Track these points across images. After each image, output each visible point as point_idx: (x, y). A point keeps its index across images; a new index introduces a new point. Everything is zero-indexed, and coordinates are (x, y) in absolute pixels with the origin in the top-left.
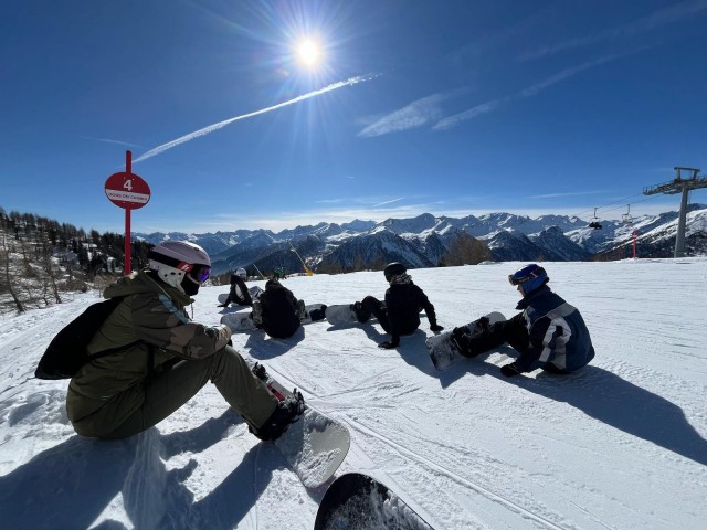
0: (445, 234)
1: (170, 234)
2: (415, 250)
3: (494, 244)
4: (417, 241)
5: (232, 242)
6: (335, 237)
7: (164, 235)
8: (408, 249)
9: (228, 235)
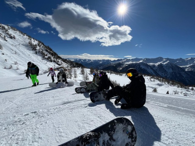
0: (165, 64)
1: (88, 60)
2: (152, 69)
3: (189, 69)
4: (154, 66)
5: (101, 63)
6: (127, 63)
7: (86, 60)
8: (149, 68)
9: (100, 61)
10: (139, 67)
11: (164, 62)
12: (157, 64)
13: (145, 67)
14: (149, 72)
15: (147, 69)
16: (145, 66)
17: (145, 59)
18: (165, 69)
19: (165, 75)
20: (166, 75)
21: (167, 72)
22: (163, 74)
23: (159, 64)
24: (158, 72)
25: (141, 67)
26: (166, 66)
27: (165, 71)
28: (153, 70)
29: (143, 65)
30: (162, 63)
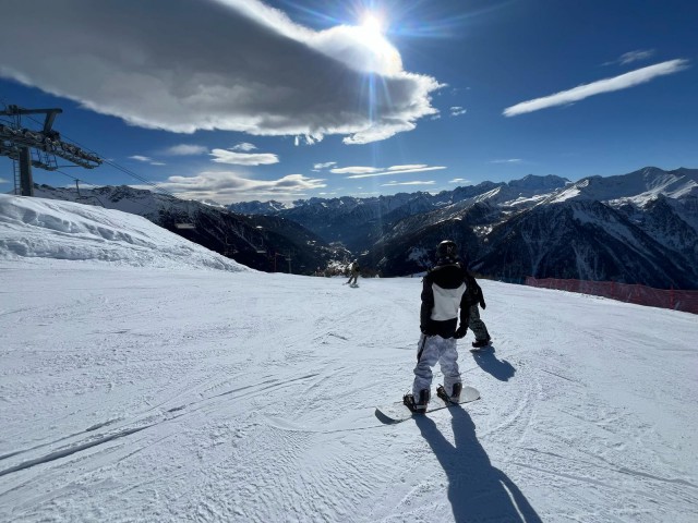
10: (570, 217)
11: (672, 188)
12: (641, 200)
13: (592, 217)
14: (612, 234)
15: (604, 222)
16: (593, 213)
17: (582, 181)
18: (683, 217)
19: (682, 242)
20: (687, 243)
21: (692, 228)
22: (676, 239)
23: (654, 197)
24: (649, 233)
25: (575, 217)
26: (687, 207)
27: (684, 226)
28: (632, 227)
29: (584, 209)
30: (664, 194)
